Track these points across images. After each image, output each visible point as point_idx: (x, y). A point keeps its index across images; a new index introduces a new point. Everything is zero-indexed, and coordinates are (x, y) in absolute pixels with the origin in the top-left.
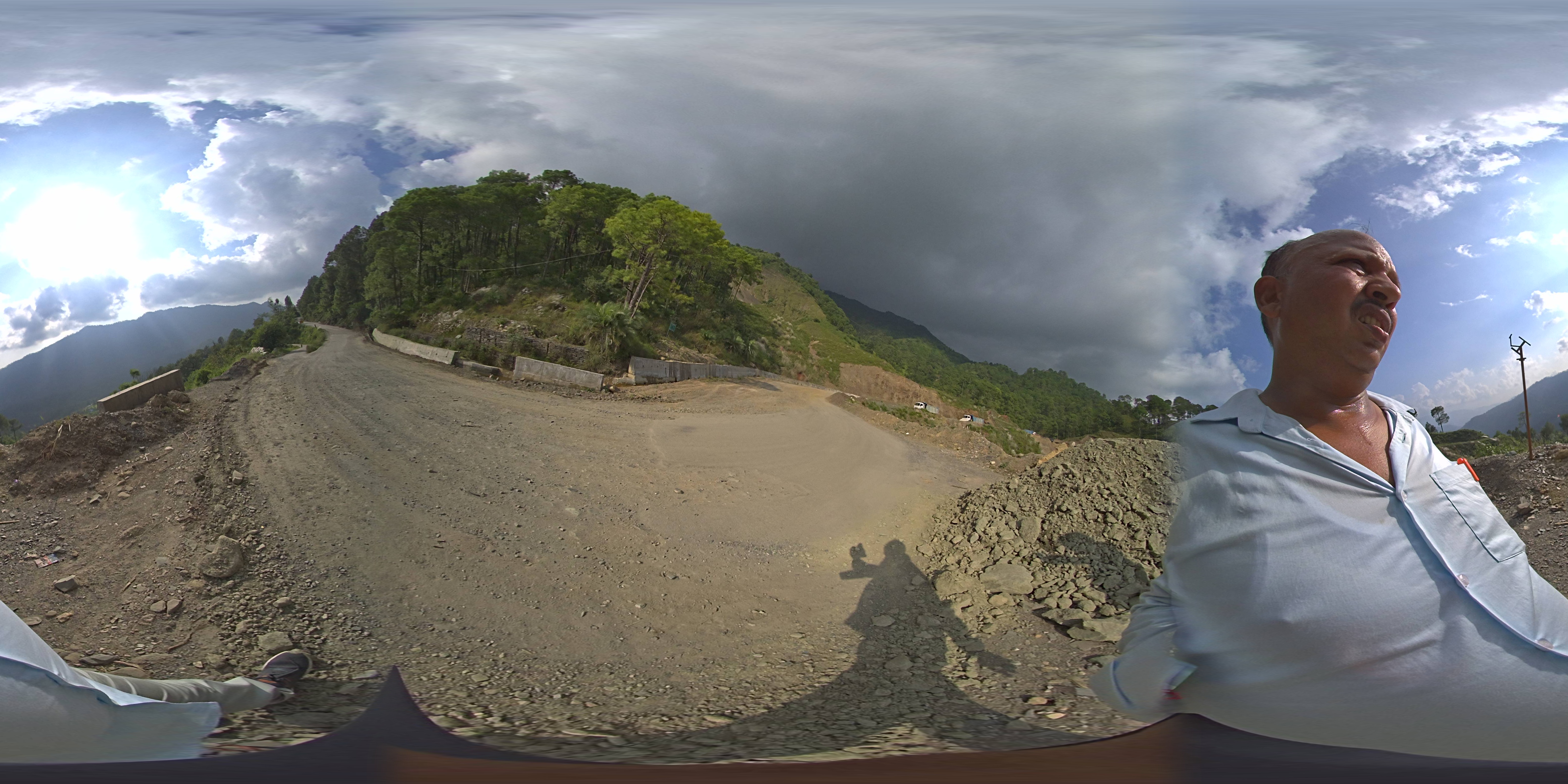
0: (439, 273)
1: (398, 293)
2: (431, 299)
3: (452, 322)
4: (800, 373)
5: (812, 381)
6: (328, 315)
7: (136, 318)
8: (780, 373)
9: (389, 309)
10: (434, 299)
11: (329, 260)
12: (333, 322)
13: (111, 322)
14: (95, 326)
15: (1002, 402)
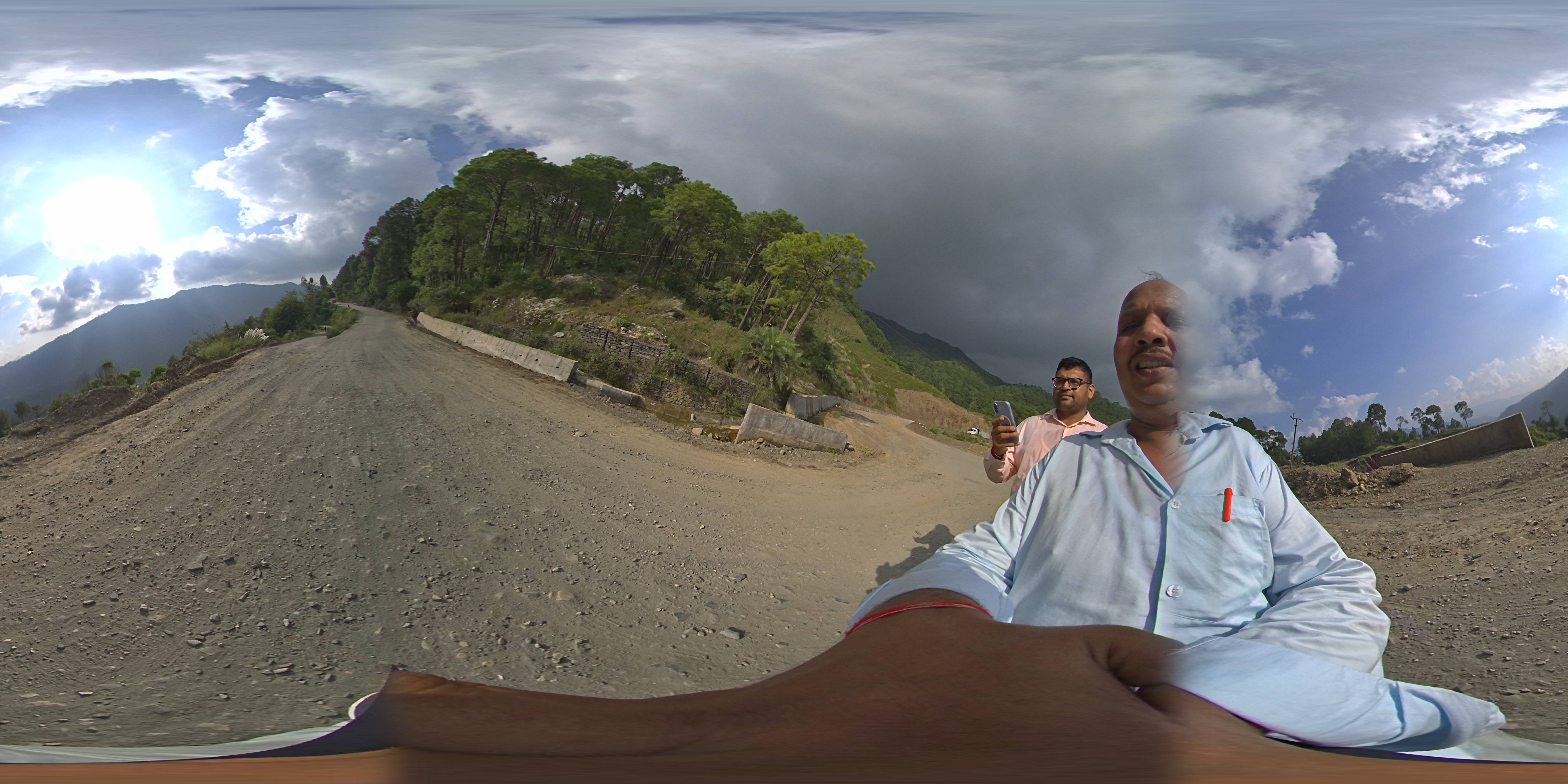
6: (364, 296)
7: (168, 297)
12: (370, 303)
13: (143, 301)
14: (126, 305)
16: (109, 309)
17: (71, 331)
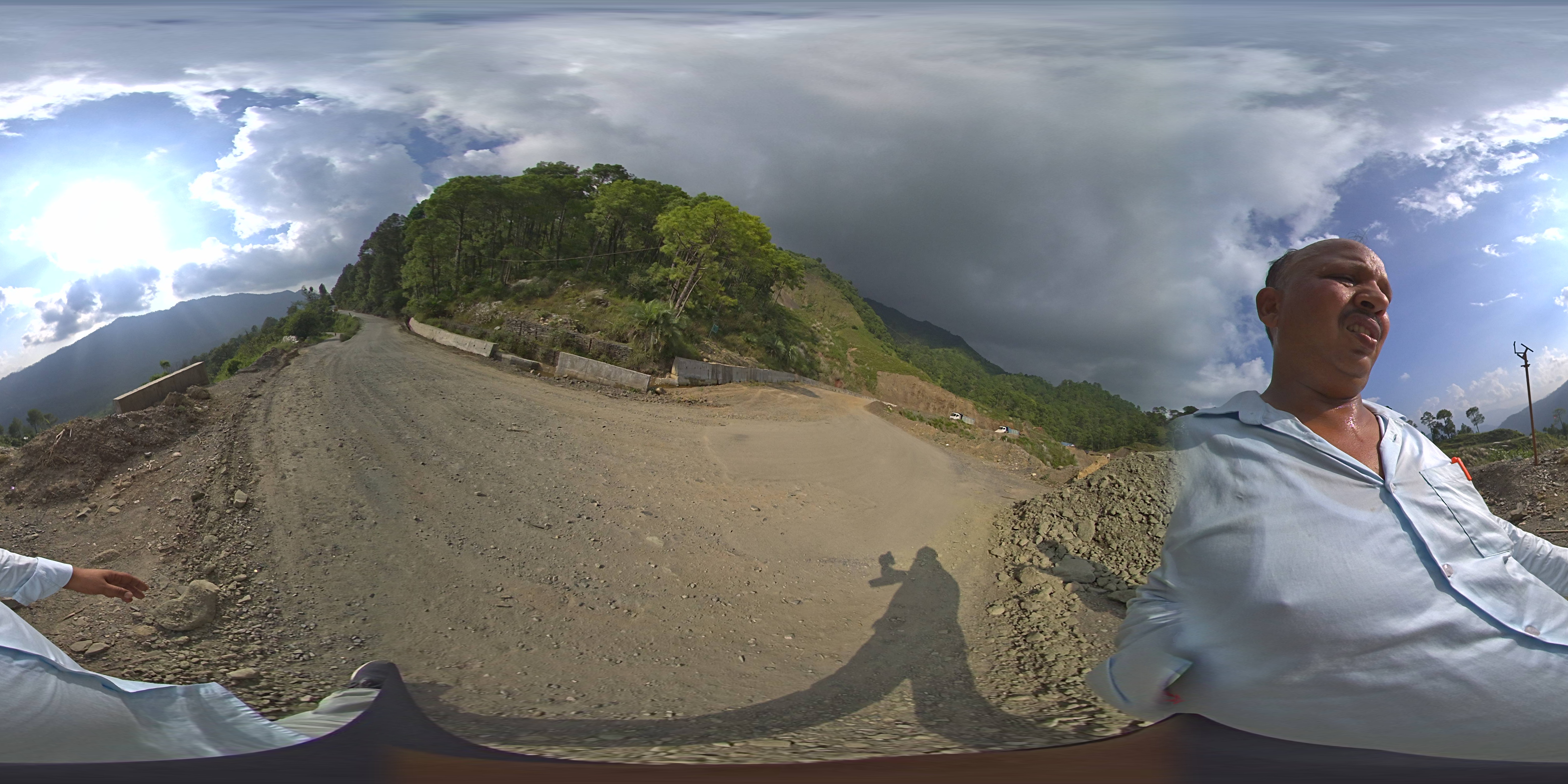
0: (478, 263)
1: (436, 283)
2: (469, 289)
3: (491, 313)
4: (838, 380)
5: (850, 388)
6: (363, 304)
7: (167, 308)
8: (818, 379)
9: (427, 298)
10: (473, 289)
11: (365, 248)
12: (368, 310)
13: (143, 313)
14: (127, 318)
15: (1037, 414)
16: (110, 322)
17: (74, 342)
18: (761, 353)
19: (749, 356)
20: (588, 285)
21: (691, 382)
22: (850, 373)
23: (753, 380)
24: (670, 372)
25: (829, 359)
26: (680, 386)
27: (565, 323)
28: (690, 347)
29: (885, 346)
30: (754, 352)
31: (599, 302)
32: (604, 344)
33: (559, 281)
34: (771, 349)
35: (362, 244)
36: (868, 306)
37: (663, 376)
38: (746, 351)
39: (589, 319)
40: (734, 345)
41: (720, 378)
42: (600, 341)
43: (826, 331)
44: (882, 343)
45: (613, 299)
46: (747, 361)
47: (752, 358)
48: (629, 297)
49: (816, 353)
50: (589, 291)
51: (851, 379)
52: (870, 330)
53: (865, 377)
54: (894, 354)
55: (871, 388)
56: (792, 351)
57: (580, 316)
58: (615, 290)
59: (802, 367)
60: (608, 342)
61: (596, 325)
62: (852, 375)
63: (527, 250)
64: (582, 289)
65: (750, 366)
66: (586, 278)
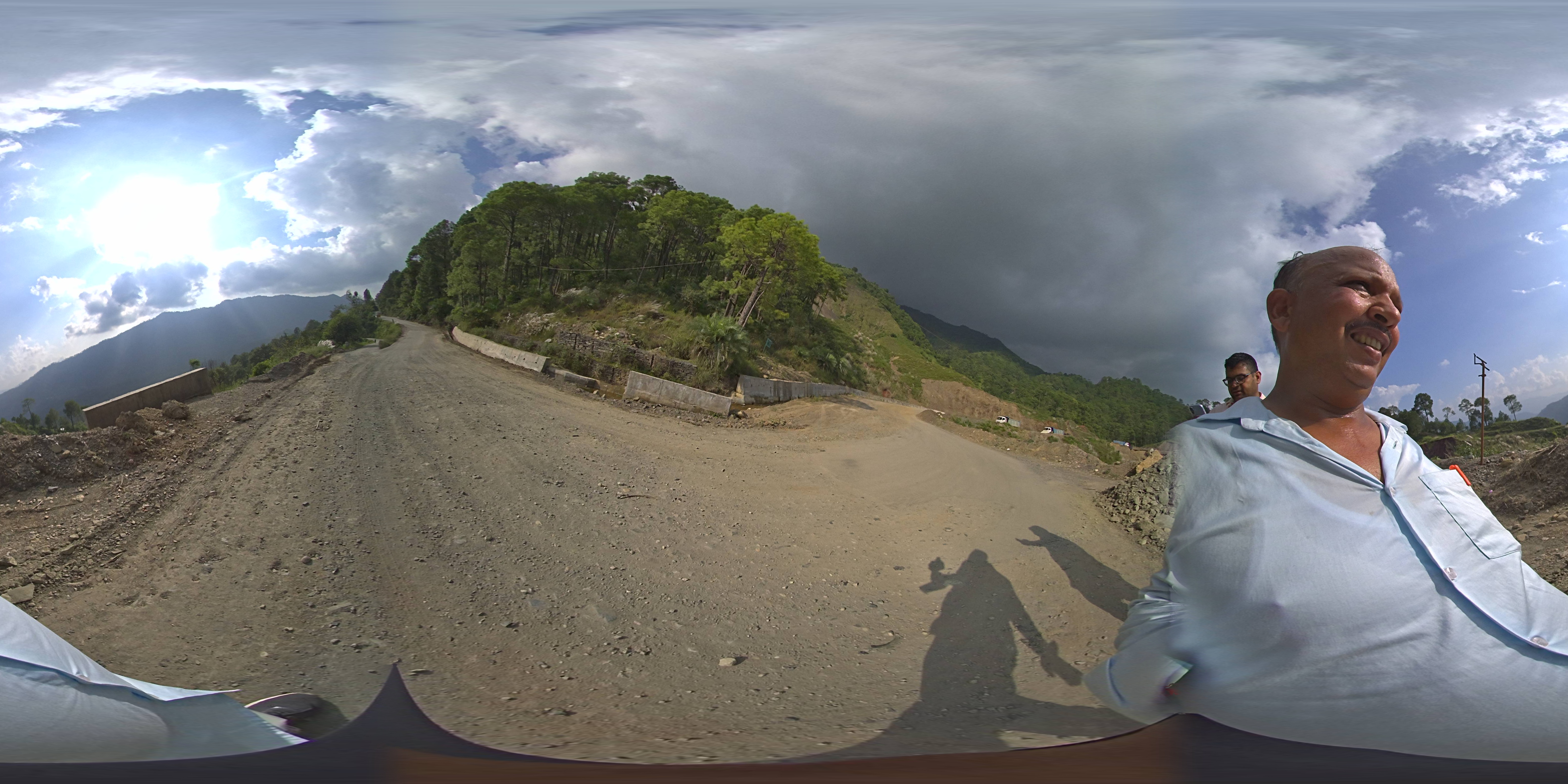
0: (525, 274)
1: (483, 291)
2: (517, 298)
3: (542, 324)
4: (885, 390)
5: (897, 397)
6: (407, 311)
7: (213, 305)
8: (866, 390)
9: (473, 306)
10: (519, 299)
11: (413, 254)
12: (413, 317)
13: (188, 309)
14: (172, 313)
15: (1079, 412)
16: (155, 316)
17: (116, 335)
18: (814, 367)
19: (803, 370)
20: (641, 298)
21: (756, 401)
22: (896, 382)
23: (811, 395)
24: (735, 390)
25: (875, 370)
26: (747, 405)
27: (623, 337)
28: (750, 363)
29: (925, 353)
30: (807, 366)
31: (655, 316)
32: (668, 361)
33: (612, 294)
34: (823, 363)
35: (410, 250)
36: (906, 313)
37: (729, 395)
38: (799, 365)
39: (646, 334)
40: (787, 359)
41: (781, 395)
42: (662, 357)
43: (868, 341)
44: (922, 350)
45: (667, 313)
46: (802, 375)
47: (806, 372)
48: (683, 311)
49: (861, 363)
50: (643, 304)
51: (897, 388)
52: (909, 338)
53: (910, 385)
54: (934, 360)
55: (918, 398)
56: (842, 364)
57: (636, 330)
58: (668, 303)
59: (851, 378)
60: (670, 359)
61: (654, 340)
62: (898, 384)
63: (577, 261)
64: (635, 302)
65: (806, 381)
66: (638, 290)
